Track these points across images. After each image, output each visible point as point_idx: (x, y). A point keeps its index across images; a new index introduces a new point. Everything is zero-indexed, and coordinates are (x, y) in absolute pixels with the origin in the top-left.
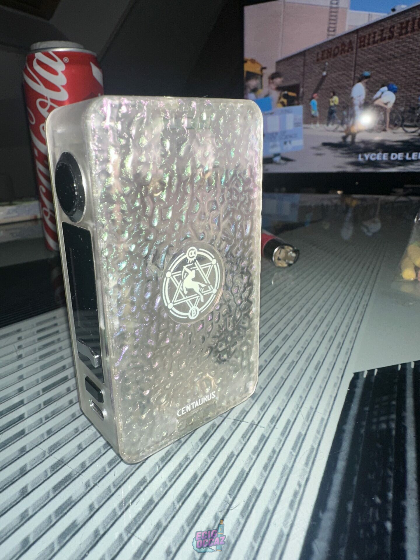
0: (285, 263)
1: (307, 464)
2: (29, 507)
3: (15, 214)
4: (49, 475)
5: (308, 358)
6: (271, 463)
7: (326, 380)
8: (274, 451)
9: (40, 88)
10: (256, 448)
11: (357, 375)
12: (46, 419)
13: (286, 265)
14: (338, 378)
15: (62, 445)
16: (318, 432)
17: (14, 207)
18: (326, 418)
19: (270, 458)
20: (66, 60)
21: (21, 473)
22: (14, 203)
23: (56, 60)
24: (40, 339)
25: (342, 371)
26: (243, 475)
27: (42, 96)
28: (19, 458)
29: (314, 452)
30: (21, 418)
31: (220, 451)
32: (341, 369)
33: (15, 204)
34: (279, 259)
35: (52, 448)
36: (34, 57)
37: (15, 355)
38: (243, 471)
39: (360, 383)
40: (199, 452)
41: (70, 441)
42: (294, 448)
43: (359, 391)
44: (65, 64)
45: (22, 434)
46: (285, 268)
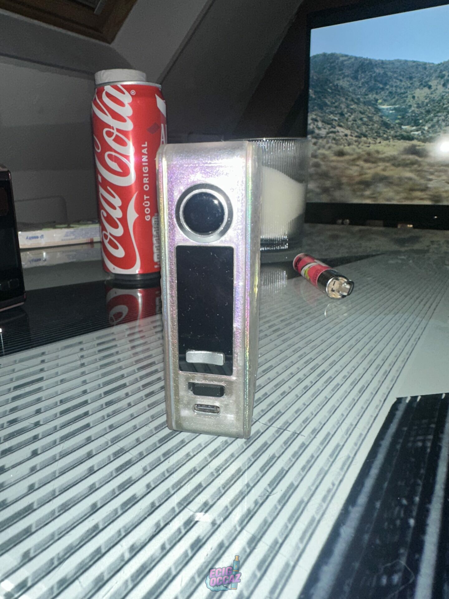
0: (339, 294)
1: (342, 469)
2: (96, 482)
3: (73, 237)
4: (112, 459)
5: (353, 382)
6: (309, 466)
7: (368, 402)
8: (312, 456)
9: (107, 119)
10: (296, 453)
11: (399, 401)
12: (108, 417)
13: (340, 297)
14: (380, 401)
15: (122, 438)
16: (356, 444)
17: (71, 230)
18: (364, 434)
19: (308, 462)
20: (133, 93)
21: (88, 456)
22: (72, 225)
23: (123, 93)
24: (100, 351)
25: (385, 396)
26: (282, 473)
27: (109, 126)
28: (85, 445)
29: (350, 460)
30: (86, 414)
31: (263, 453)
32: (384, 394)
33: (73, 227)
34: (333, 291)
35: (114, 439)
36: (104, 90)
37: (79, 363)
38: (282, 469)
39: (402, 408)
40: (243, 452)
41: (129, 435)
42: (331, 456)
43: (399, 414)
44: (132, 96)
45: (87, 427)
46: (339, 299)
